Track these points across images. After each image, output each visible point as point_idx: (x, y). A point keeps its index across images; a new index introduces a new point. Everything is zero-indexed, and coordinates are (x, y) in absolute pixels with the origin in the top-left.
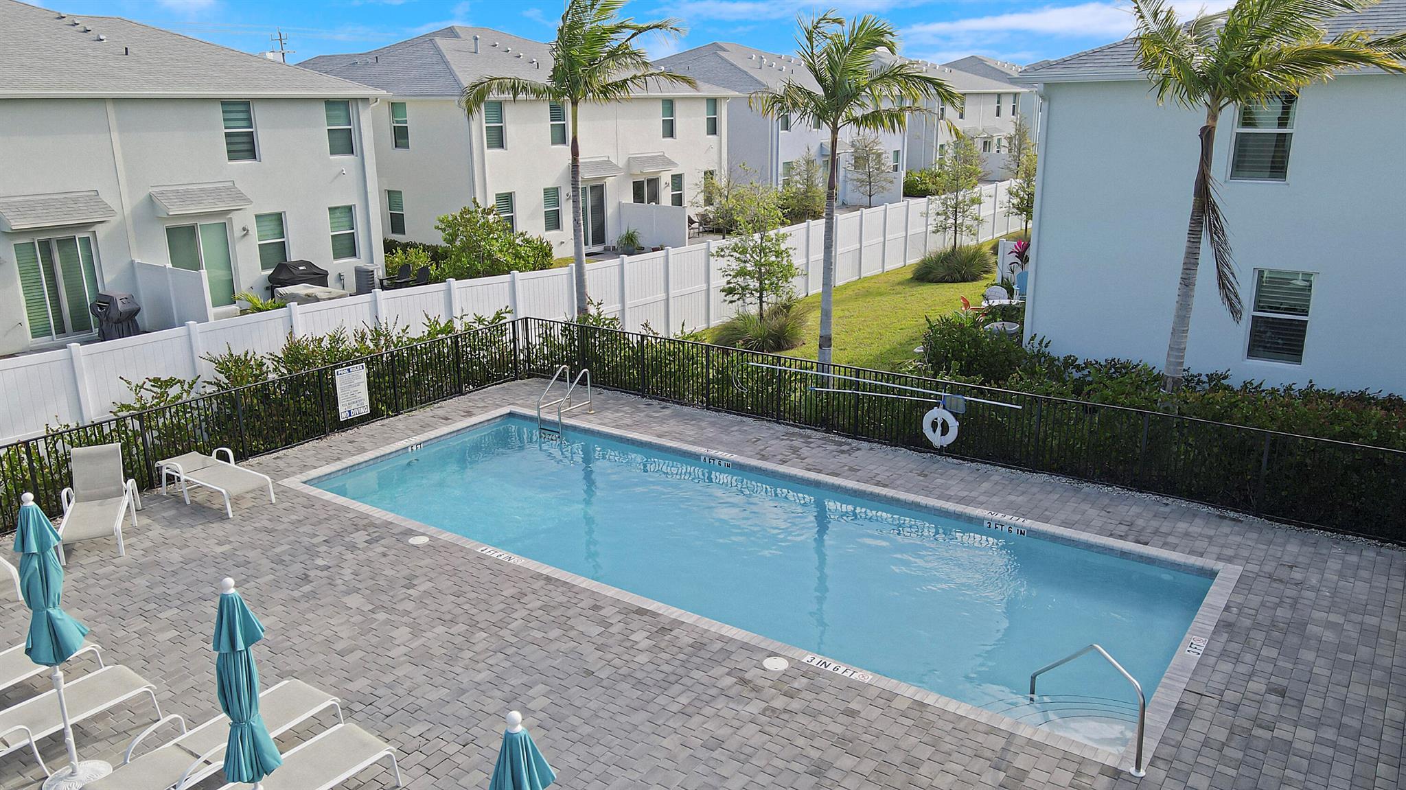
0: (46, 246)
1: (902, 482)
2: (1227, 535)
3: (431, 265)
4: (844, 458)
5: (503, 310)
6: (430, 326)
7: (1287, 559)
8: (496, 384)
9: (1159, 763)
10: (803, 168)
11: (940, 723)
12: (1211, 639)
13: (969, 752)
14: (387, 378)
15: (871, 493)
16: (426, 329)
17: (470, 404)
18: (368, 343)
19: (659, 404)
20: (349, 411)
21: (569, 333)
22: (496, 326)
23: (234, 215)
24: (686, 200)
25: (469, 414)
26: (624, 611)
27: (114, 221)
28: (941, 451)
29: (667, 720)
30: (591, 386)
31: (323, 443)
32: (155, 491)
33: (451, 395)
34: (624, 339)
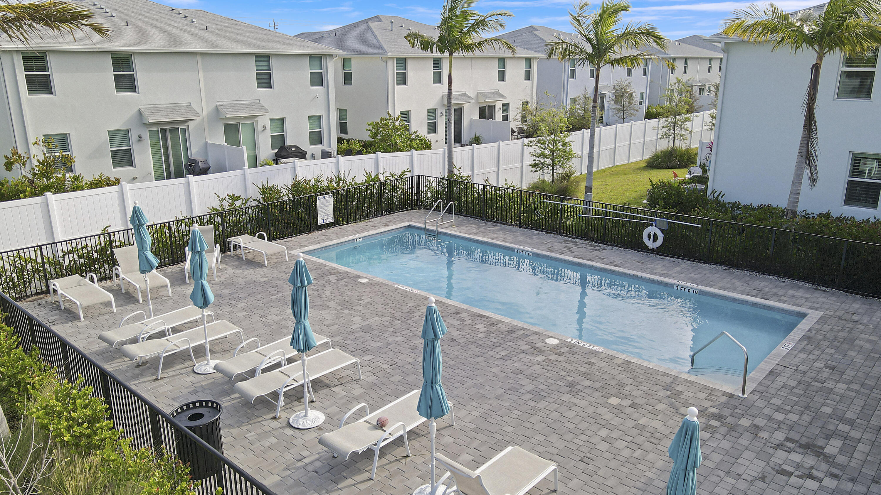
0: (164, 131)
1: (628, 265)
2: (818, 298)
3: (363, 150)
4: (597, 253)
5: (406, 171)
6: (367, 177)
7: (851, 310)
8: (401, 212)
9: (756, 393)
10: (582, 100)
11: (638, 370)
12: (797, 343)
13: (652, 382)
14: (343, 203)
15: (611, 270)
16: (365, 179)
17: (388, 220)
18: (334, 184)
19: (492, 224)
20: (323, 220)
21: (443, 184)
22: (402, 178)
23: (259, 119)
24: (511, 118)
25: (387, 225)
26: (472, 315)
27: (199, 119)
28: (653, 251)
29: (494, 361)
30: (455, 214)
31: (310, 236)
32: (227, 254)
33: (376, 216)
34: (474, 187)
